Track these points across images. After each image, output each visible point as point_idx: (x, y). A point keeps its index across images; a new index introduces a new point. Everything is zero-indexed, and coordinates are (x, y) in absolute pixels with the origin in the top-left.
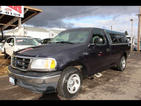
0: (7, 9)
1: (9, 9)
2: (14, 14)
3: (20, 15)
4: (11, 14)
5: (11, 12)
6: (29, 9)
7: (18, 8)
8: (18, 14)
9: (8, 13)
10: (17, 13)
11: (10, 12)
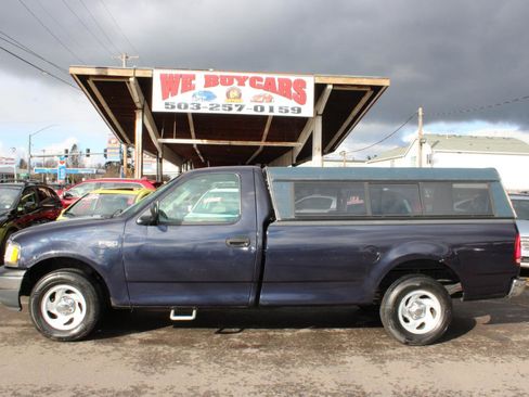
0: (260, 96)
1: (265, 98)
2: (281, 108)
3: (299, 111)
4: (271, 110)
5: (271, 104)
6: (334, 85)
7: (292, 89)
8: (293, 109)
9: (262, 109)
10: (292, 104)
11: (267, 107)
